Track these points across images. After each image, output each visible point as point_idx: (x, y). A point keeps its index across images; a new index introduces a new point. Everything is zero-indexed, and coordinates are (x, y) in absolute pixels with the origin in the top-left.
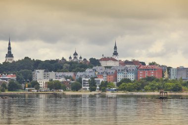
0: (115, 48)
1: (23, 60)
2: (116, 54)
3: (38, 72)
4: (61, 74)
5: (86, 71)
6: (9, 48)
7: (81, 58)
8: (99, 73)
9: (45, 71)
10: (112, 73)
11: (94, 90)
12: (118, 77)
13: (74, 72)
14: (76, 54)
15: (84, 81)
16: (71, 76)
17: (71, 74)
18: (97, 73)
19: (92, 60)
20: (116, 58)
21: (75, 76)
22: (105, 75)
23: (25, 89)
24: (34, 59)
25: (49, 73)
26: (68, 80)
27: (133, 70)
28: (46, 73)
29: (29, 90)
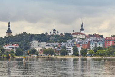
0: (82, 25)
1: (22, 34)
2: (82, 29)
3: (34, 42)
4: (50, 44)
5: (68, 41)
6: (9, 26)
7: (58, 33)
8: (77, 43)
9: (39, 42)
10: (86, 43)
11: (77, 55)
12: (91, 46)
13: (59, 42)
14: (54, 30)
15: (67, 48)
16: (57, 45)
17: (57, 44)
18: (75, 43)
19: (66, 34)
20: (83, 32)
21: (60, 45)
22: (81, 44)
23: (27, 55)
24: (29, 34)
25: (42, 43)
26: (56, 48)
27: (101, 41)
28: (40, 43)
29: (30, 55)
